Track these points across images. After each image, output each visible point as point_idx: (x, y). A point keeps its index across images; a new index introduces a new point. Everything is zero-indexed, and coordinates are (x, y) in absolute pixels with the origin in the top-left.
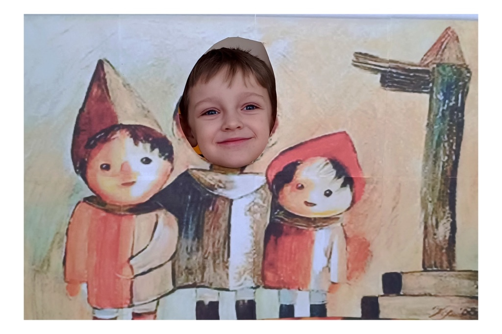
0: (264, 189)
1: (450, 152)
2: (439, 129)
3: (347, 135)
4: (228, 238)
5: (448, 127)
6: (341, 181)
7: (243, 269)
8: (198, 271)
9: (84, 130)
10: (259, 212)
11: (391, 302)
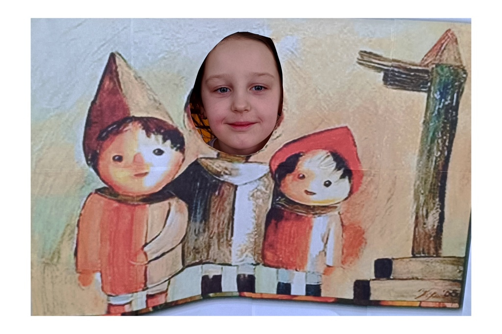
0: (267, 178)
1: (443, 148)
2: (435, 126)
3: (349, 130)
4: (231, 219)
5: (443, 125)
6: (341, 172)
7: (245, 247)
8: (204, 250)
9: (96, 123)
10: (261, 198)
11: (381, 285)
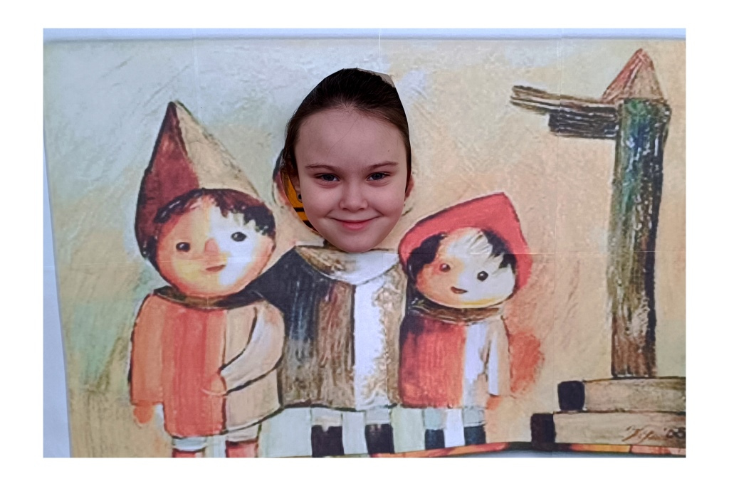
0: (396, 271)
1: (645, 217)
2: (630, 187)
3: (506, 198)
4: (351, 337)
5: (642, 184)
6: (500, 259)
7: (373, 380)
8: (313, 384)
9: (152, 198)
10: (391, 300)
11: (571, 420)
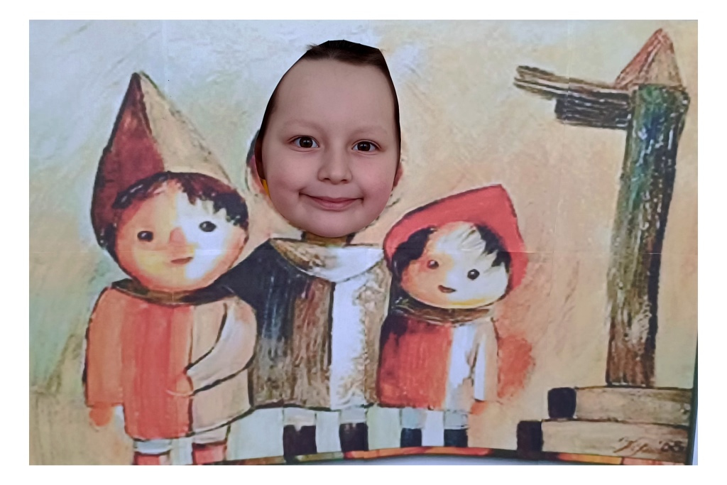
0: (380, 268)
1: (653, 216)
2: (639, 182)
3: (504, 190)
4: (328, 336)
5: (652, 180)
6: (493, 257)
7: (350, 380)
8: (286, 384)
9: (111, 181)
10: (373, 300)
11: (559, 429)
